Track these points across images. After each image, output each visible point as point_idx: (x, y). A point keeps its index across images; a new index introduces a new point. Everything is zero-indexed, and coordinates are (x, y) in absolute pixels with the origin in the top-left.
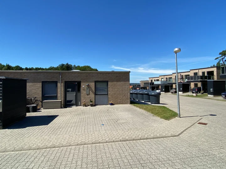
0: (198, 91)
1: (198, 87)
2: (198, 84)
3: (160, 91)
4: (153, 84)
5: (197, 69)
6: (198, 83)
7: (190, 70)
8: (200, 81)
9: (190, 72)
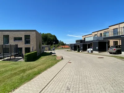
3: (92, 49)
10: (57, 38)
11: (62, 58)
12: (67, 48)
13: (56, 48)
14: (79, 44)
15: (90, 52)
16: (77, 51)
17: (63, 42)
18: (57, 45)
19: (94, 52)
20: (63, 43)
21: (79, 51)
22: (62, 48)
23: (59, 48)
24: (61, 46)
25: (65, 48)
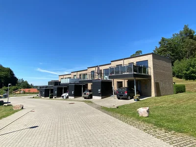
0: (128, 95)
1: (123, 86)
2: (123, 83)
3: (67, 94)
4: (60, 84)
5: (122, 60)
6: (123, 80)
7: (112, 62)
8: (134, 74)
9: (110, 64)
10: (13, 75)
11: (22, 107)
12: (34, 93)
13: (11, 93)
14: (52, 87)
15: (65, 98)
16: (49, 98)
17: (26, 82)
18: (13, 87)
19: (69, 97)
20: (28, 84)
21: (51, 97)
22: (24, 93)
23: (18, 92)
24: (22, 90)
25: (30, 93)
